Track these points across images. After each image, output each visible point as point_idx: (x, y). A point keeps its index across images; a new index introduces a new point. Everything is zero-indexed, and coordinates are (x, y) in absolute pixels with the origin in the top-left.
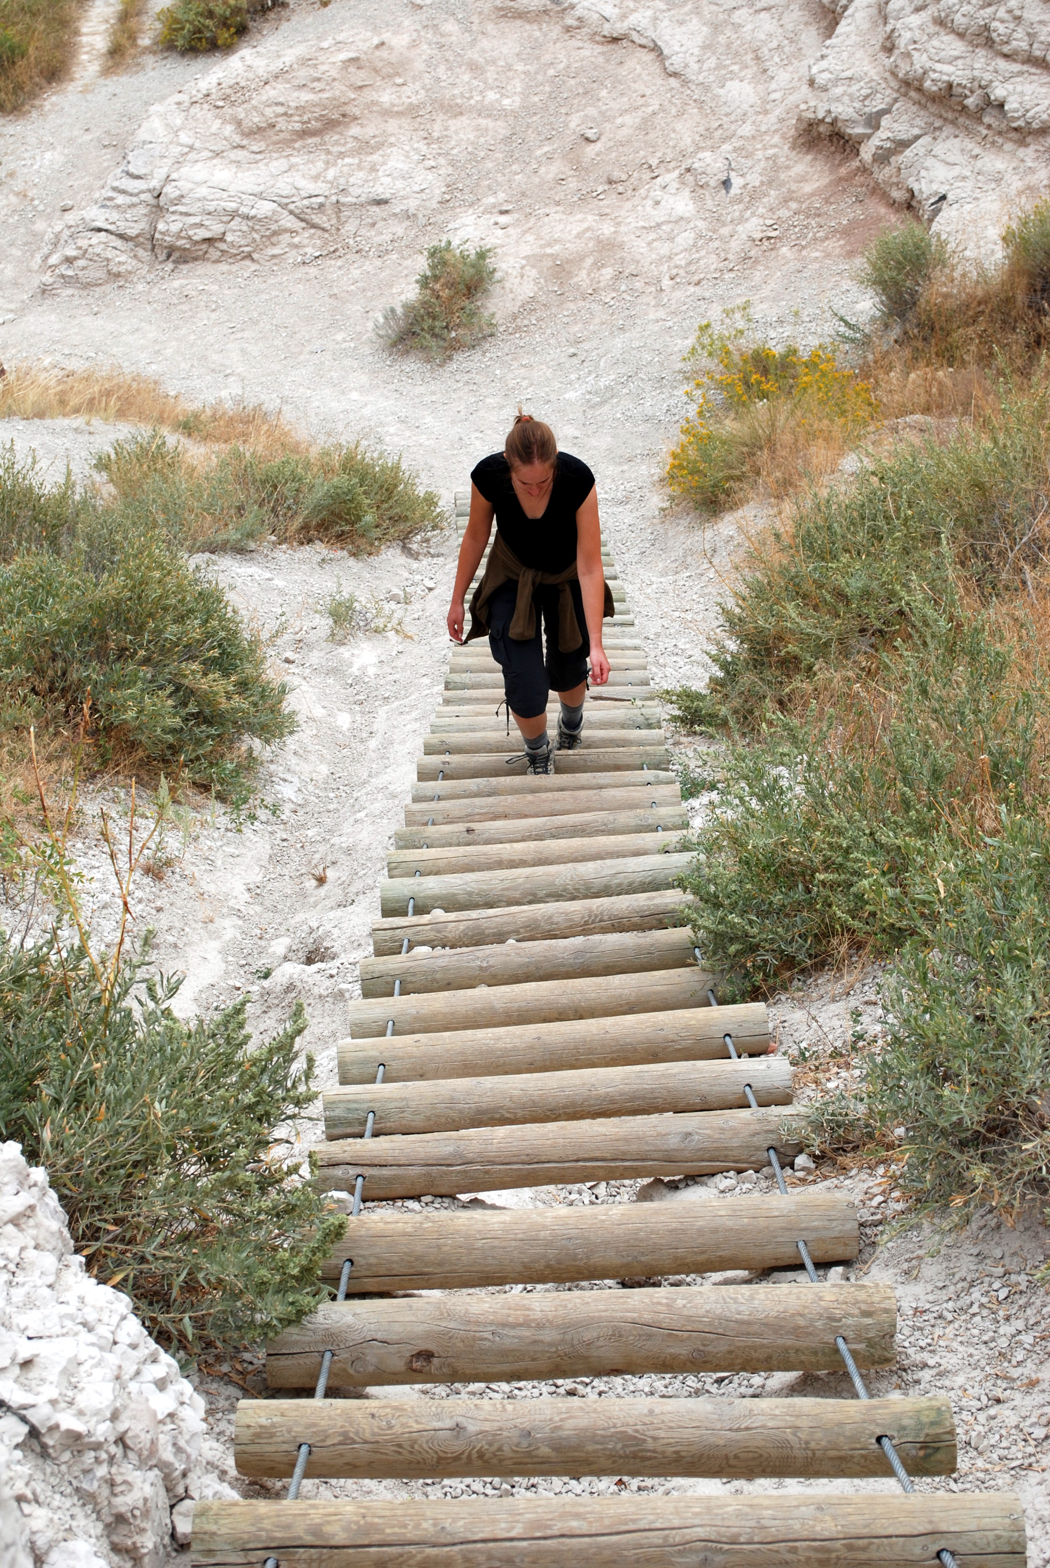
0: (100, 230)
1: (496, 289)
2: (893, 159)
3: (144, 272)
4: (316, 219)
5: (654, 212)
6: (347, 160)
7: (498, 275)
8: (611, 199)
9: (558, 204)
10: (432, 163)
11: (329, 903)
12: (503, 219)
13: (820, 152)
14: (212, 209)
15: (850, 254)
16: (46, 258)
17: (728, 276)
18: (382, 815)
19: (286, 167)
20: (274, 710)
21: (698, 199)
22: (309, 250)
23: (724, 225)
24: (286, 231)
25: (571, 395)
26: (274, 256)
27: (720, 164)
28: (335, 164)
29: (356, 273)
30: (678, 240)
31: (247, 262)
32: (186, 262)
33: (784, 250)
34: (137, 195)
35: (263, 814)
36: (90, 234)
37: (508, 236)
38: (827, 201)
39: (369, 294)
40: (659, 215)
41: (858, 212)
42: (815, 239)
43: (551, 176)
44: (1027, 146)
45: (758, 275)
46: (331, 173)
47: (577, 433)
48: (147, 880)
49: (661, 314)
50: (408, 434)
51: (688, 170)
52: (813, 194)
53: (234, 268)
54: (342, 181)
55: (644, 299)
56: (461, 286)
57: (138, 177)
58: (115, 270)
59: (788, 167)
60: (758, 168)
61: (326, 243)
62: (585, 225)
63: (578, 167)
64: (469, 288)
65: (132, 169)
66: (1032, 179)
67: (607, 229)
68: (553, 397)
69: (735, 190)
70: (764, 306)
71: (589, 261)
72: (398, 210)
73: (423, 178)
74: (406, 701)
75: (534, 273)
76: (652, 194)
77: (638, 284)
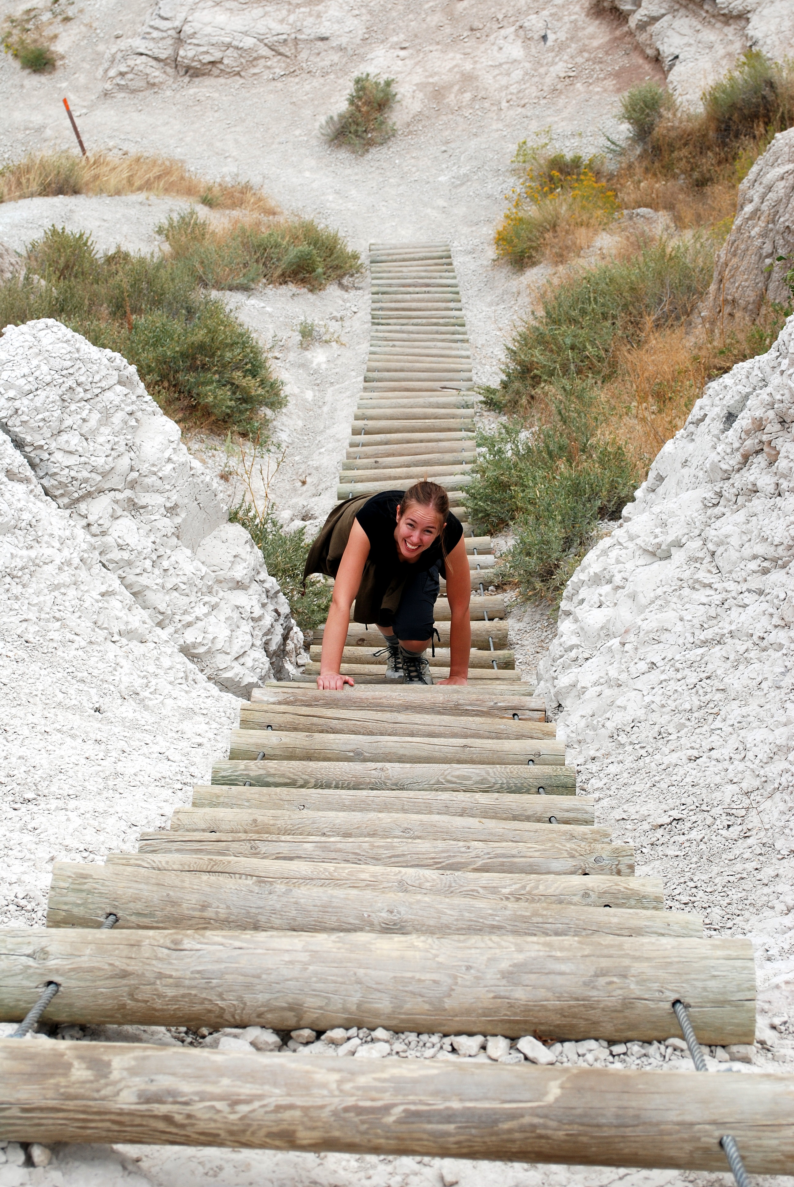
0: (142, 54)
1: (396, 106)
2: (648, 28)
3: (170, 82)
4: (282, 50)
5: (498, 55)
6: (302, 9)
7: (398, 97)
8: (472, 42)
9: (438, 43)
10: (357, 12)
11: (309, 494)
12: (402, 53)
13: (604, 19)
14: (214, 42)
15: (619, 90)
16: (106, 71)
17: (543, 102)
18: (333, 451)
19: (262, 14)
20: (277, 394)
21: (527, 48)
22: (277, 70)
23: (542, 66)
24: (262, 57)
25: (442, 179)
26: (254, 74)
27: (541, 24)
28: (294, 12)
29: (307, 87)
30: (513, 75)
31: (237, 78)
32: (197, 76)
33: (579, 85)
34: (166, 31)
35: (273, 448)
36: (135, 57)
37: (406, 66)
38: (607, 53)
39: (316, 103)
40: (501, 57)
41: (625, 62)
42: (598, 79)
43: (434, 23)
44: (730, 25)
45: (562, 101)
46: (292, 18)
47: (445, 204)
48: (222, 482)
49: (500, 126)
50: (341, 201)
51: (521, 27)
52: (598, 48)
53: (229, 81)
54: (299, 24)
55: (490, 115)
56: (375, 105)
57: (166, 19)
58: (152, 81)
59: (584, 28)
60: (565, 29)
61: (288, 66)
62: (454, 63)
63: (452, 18)
64: (380, 105)
65: (162, 14)
66: (731, 48)
67: (468, 66)
68: (431, 179)
69: (550, 43)
70: (563, 124)
71: (456, 88)
72: (334, 45)
73: (352, 23)
74: (343, 385)
75: (420, 95)
76: (498, 42)
77: (487, 105)
